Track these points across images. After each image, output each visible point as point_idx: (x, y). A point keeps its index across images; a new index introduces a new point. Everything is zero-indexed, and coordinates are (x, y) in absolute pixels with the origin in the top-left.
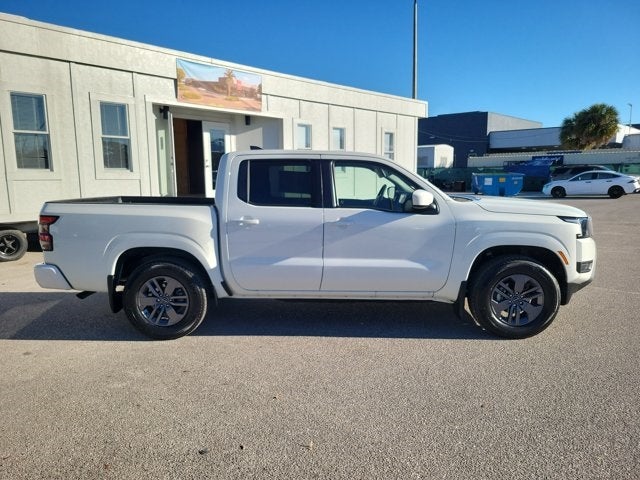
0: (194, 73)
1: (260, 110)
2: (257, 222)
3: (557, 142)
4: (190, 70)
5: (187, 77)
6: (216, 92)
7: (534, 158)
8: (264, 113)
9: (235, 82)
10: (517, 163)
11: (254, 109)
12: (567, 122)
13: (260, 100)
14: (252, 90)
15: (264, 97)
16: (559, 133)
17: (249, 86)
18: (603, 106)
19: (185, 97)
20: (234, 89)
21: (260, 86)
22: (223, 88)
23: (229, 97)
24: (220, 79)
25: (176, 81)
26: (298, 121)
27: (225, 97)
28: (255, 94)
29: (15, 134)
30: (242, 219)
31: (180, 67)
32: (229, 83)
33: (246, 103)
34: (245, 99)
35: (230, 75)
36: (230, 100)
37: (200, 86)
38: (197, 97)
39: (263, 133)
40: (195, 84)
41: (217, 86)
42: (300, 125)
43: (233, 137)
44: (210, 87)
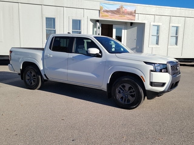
0: (106, 7)
1: (134, 20)
2: (52, 56)
4: (105, 6)
5: (104, 9)
6: (115, 14)
8: (136, 21)
9: (124, 10)
11: (132, 20)
13: (135, 16)
15: (137, 15)
17: (130, 11)
19: (103, 16)
20: (123, 12)
21: (135, 11)
22: (118, 12)
23: (121, 15)
24: (117, 9)
25: (99, 10)
27: (119, 15)
28: (132, 14)
29: (46, 30)
30: (49, 55)
31: (101, 6)
32: (121, 11)
33: (128, 18)
35: (122, 7)
36: (121, 16)
37: (109, 12)
38: (107, 16)
39: (137, 29)
40: (107, 11)
41: (116, 12)
42: (154, 25)
43: (126, 31)
44: (113, 12)
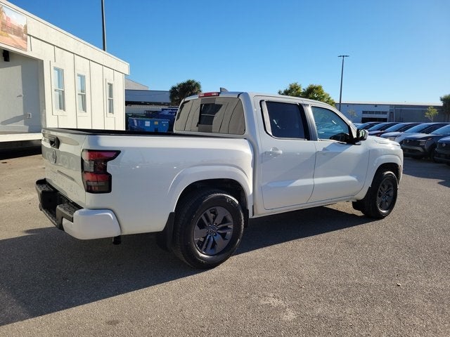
1: (26, 51)
2: (281, 152)
3: (169, 101)
7: (163, 110)
8: (29, 53)
9: (5, 18)
10: (153, 112)
12: (174, 89)
13: (26, 40)
14: (19, 29)
15: (29, 38)
16: (169, 95)
17: (17, 25)
18: (193, 81)
20: (4, 25)
21: (26, 27)
23: (1, 32)
26: (53, 64)
28: (22, 33)
33: (15, 41)
34: (13, 36)
36: (1, 35)
39: (22, 71)
42: (55, 68)
